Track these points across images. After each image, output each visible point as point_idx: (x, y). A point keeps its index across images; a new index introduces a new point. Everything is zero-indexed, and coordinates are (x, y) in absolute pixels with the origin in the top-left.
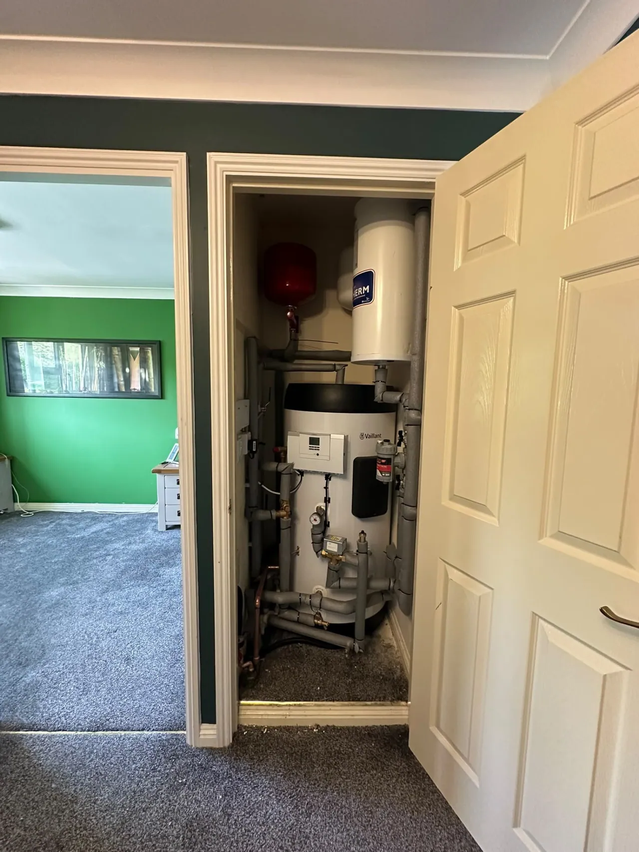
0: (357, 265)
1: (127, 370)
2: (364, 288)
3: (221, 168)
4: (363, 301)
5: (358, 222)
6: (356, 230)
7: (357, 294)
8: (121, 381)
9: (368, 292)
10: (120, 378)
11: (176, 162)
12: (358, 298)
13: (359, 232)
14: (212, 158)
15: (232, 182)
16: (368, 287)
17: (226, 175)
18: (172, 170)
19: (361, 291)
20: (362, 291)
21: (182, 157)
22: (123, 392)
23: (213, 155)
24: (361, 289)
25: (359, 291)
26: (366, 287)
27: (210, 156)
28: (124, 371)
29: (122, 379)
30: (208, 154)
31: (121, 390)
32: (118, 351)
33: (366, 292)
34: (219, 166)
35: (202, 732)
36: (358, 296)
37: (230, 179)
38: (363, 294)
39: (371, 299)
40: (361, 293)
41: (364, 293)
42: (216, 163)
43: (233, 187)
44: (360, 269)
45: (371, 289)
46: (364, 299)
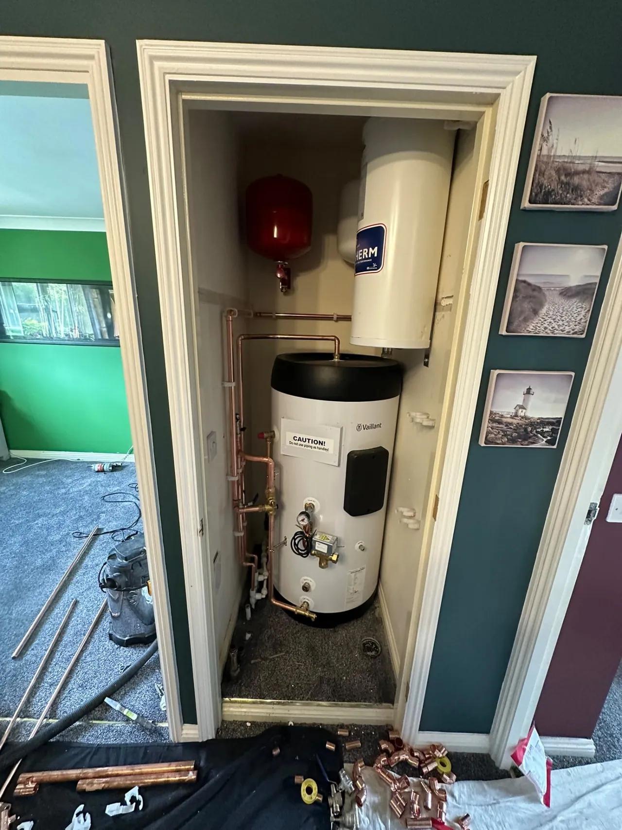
0: (362, 215)
1: (109, 316)
2: (371, 249)
3: (160, 69)
4: (368, 268)
5: (367, 152)
6: (364, 164)
7: (362, 256)
8: (104, 328)
9: (376, 255)
10: (102, 325)
11: (91, 57)
12: (362, 262)
13: (369, 166)
14: (145, 48)
15: (181, 92)
16: (376, 248)
17: (170, 81)
18: (88, 72)
19: (366, 254)
20: (368, 254)
21: (97, 48)
22: (107, 339)
23: (146, 45)
24: (366, 250)
25: (364, 253)
26: (373, 249)
27: (141, 46)
28: (105, 317)
29: (104, 325)
30: (139, 43)
31: (104, 337)
32: (97, 294)
33: (373, 255)
34: (157, 64)
35: (184, 732)
36: (362, 259)
37: (176, 87)
38: (368, 258)
39: (378, 267)
40: (367, 257)
41: (370, 256)
42: (152, 59)
43: (184, 100)
44: (367, 223)
45: (380, 251)
46: (370, 264)
